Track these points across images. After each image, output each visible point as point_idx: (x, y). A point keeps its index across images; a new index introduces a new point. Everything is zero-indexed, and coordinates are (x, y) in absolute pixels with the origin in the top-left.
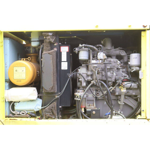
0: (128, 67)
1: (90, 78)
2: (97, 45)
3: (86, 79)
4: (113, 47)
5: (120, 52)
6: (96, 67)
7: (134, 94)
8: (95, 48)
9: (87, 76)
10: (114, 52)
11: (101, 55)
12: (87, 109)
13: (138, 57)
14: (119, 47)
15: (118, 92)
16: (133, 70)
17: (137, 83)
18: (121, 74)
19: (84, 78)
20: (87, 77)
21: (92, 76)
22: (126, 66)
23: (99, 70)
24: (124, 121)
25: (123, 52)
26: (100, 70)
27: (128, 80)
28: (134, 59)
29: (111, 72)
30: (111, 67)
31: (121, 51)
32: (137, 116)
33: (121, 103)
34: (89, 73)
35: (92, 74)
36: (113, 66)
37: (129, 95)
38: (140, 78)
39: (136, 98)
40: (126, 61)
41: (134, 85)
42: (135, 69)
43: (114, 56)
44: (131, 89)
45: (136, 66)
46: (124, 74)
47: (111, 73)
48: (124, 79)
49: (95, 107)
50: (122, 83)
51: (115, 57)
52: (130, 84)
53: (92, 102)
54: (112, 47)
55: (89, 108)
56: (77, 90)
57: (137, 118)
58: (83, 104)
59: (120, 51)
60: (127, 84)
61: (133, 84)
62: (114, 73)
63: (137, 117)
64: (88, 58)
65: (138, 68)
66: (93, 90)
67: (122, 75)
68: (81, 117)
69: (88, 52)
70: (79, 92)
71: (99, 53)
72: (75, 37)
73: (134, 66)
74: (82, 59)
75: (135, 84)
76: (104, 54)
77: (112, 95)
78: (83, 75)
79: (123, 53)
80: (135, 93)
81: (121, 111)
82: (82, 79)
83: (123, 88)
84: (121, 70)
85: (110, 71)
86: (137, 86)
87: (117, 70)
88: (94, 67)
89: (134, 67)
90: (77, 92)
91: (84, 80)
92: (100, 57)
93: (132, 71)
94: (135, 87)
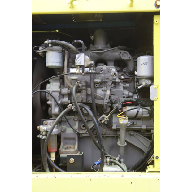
0: (136, 80)
1: (66, 100)
2: (75, 41)
3: (59, 102)
4: (109, 45)
5: (121, 55)
6: (76, 79)
7: (144, 127)
8: (71, 45)
9: (61, 96)
10: (110, 53)
11: (81, 59)
12: (62, 153)
13: (149, 62)
14: (119, 46)
15: (115, 124)
16: (141, 84)
17: (149, 108)
18: (122, 92)
19: (55, 100)
20: (60, 98)
21: (69, 95)
22: (132, 79)
23: (80, 85)
24: (123, 176)
25: (125, 54)
26: (82, 86)
27: (133, 104)
28: (143, 65)
29: (103, 89)
30: (102, 81)
31: (123, 52)
32: (148, 167)
33: (121, 143)
34: (65, 91)
35: (69, 93)
36: (107, 79)
37: (136, 129)
38: (151, 99)
39: (149, 133)
40: (132, 70)
41: (143, 112)
42: (144, 83)
43: (110, 60)
44: (139, 119)
45: (146, 79)
46: (126, 92)
47: (102, 91)
48: (126, 101)
49: (75, 151)
50: (121, 109)
51: (113, 63)
52: (136, 110)
53: (72, 141)
54: (107, 45)
55: (65, 151)
56: (43, 121)
57: (147, 171)
58: (52, 145)
59: (121, 53)
60: (131, 111)
61: (141, 110)
62: (107, 91)
63: (147, 169)
64: (61, 64)
65: (149, 82)
66: (75, 121)
67: (124, 94)
68: (48, 170)
69: (62, 54)
70: (46, 125)
71: (77, 55)
72: (57, 31)
73: (143, 78)
74: (50, 66)
75: (144, 110)
76: (87, 57)
77: (108, 130)
78: (53, 94)
79: (126, 56)
80: (147, 127)
81: (121, 157)
82: (51, 101)
83: (124, 117)
84: (122, 85)
85: (103, 87)
86: (148, 113)
87: (113, 85)
88: (72, 79)
89: (143, 80)
90: (43, 125)
91: (56, 103)
92: (79, 62)
93: (139, 87)
94: (144, 115)
